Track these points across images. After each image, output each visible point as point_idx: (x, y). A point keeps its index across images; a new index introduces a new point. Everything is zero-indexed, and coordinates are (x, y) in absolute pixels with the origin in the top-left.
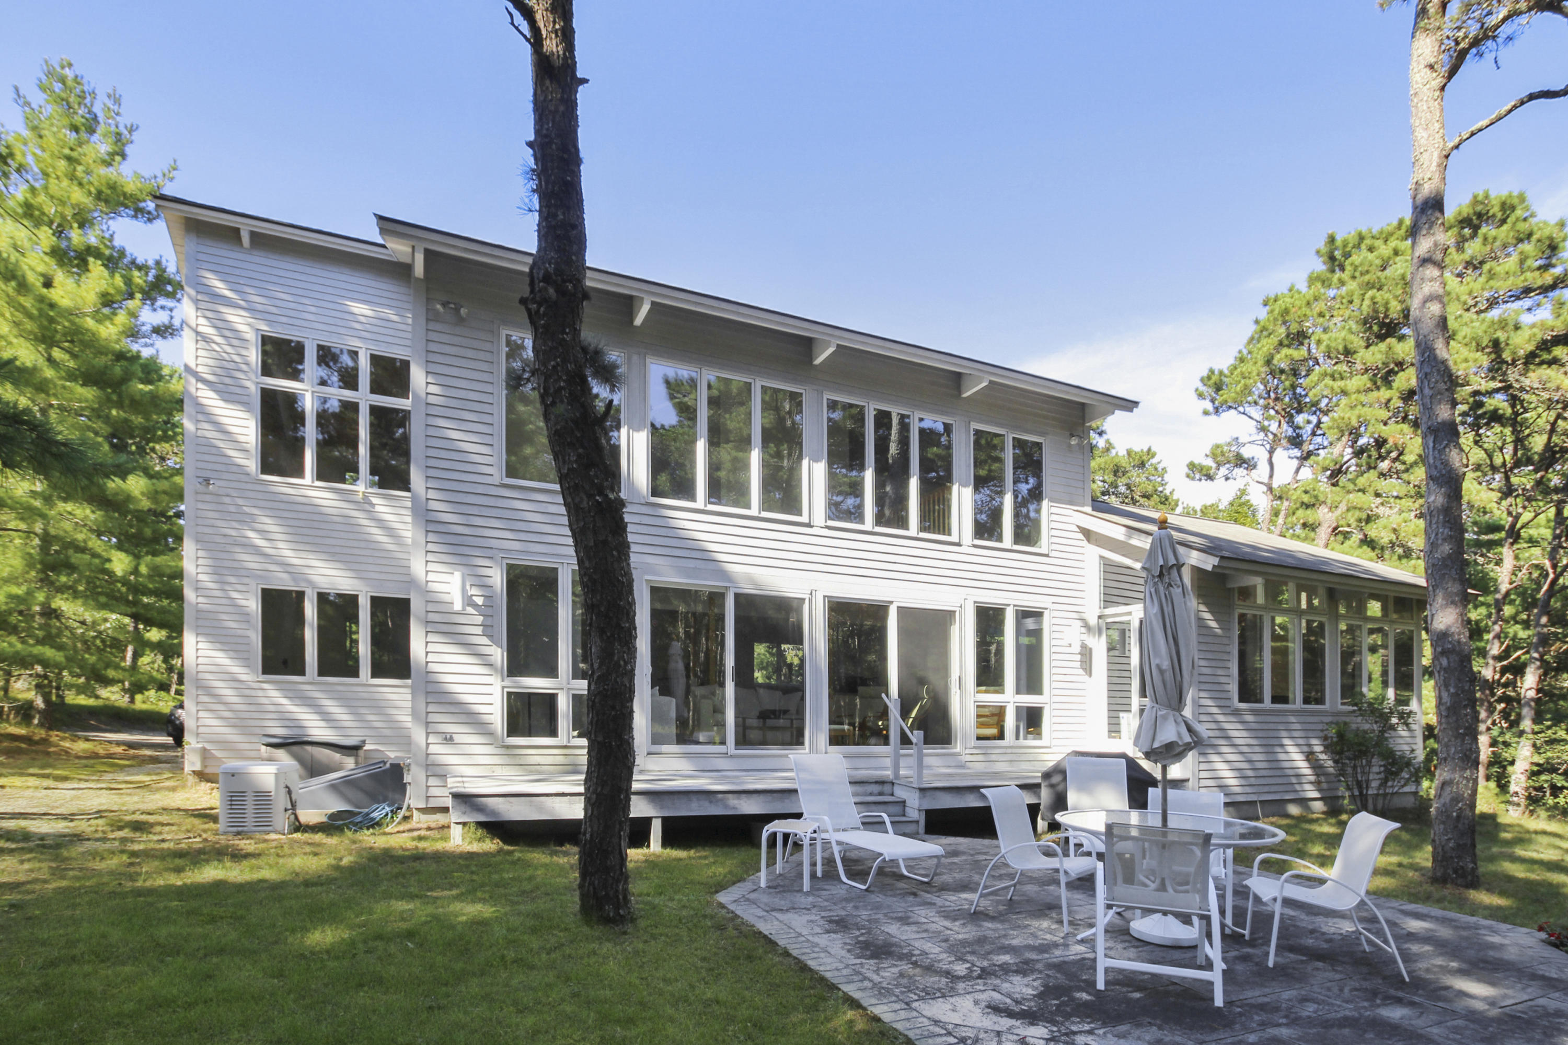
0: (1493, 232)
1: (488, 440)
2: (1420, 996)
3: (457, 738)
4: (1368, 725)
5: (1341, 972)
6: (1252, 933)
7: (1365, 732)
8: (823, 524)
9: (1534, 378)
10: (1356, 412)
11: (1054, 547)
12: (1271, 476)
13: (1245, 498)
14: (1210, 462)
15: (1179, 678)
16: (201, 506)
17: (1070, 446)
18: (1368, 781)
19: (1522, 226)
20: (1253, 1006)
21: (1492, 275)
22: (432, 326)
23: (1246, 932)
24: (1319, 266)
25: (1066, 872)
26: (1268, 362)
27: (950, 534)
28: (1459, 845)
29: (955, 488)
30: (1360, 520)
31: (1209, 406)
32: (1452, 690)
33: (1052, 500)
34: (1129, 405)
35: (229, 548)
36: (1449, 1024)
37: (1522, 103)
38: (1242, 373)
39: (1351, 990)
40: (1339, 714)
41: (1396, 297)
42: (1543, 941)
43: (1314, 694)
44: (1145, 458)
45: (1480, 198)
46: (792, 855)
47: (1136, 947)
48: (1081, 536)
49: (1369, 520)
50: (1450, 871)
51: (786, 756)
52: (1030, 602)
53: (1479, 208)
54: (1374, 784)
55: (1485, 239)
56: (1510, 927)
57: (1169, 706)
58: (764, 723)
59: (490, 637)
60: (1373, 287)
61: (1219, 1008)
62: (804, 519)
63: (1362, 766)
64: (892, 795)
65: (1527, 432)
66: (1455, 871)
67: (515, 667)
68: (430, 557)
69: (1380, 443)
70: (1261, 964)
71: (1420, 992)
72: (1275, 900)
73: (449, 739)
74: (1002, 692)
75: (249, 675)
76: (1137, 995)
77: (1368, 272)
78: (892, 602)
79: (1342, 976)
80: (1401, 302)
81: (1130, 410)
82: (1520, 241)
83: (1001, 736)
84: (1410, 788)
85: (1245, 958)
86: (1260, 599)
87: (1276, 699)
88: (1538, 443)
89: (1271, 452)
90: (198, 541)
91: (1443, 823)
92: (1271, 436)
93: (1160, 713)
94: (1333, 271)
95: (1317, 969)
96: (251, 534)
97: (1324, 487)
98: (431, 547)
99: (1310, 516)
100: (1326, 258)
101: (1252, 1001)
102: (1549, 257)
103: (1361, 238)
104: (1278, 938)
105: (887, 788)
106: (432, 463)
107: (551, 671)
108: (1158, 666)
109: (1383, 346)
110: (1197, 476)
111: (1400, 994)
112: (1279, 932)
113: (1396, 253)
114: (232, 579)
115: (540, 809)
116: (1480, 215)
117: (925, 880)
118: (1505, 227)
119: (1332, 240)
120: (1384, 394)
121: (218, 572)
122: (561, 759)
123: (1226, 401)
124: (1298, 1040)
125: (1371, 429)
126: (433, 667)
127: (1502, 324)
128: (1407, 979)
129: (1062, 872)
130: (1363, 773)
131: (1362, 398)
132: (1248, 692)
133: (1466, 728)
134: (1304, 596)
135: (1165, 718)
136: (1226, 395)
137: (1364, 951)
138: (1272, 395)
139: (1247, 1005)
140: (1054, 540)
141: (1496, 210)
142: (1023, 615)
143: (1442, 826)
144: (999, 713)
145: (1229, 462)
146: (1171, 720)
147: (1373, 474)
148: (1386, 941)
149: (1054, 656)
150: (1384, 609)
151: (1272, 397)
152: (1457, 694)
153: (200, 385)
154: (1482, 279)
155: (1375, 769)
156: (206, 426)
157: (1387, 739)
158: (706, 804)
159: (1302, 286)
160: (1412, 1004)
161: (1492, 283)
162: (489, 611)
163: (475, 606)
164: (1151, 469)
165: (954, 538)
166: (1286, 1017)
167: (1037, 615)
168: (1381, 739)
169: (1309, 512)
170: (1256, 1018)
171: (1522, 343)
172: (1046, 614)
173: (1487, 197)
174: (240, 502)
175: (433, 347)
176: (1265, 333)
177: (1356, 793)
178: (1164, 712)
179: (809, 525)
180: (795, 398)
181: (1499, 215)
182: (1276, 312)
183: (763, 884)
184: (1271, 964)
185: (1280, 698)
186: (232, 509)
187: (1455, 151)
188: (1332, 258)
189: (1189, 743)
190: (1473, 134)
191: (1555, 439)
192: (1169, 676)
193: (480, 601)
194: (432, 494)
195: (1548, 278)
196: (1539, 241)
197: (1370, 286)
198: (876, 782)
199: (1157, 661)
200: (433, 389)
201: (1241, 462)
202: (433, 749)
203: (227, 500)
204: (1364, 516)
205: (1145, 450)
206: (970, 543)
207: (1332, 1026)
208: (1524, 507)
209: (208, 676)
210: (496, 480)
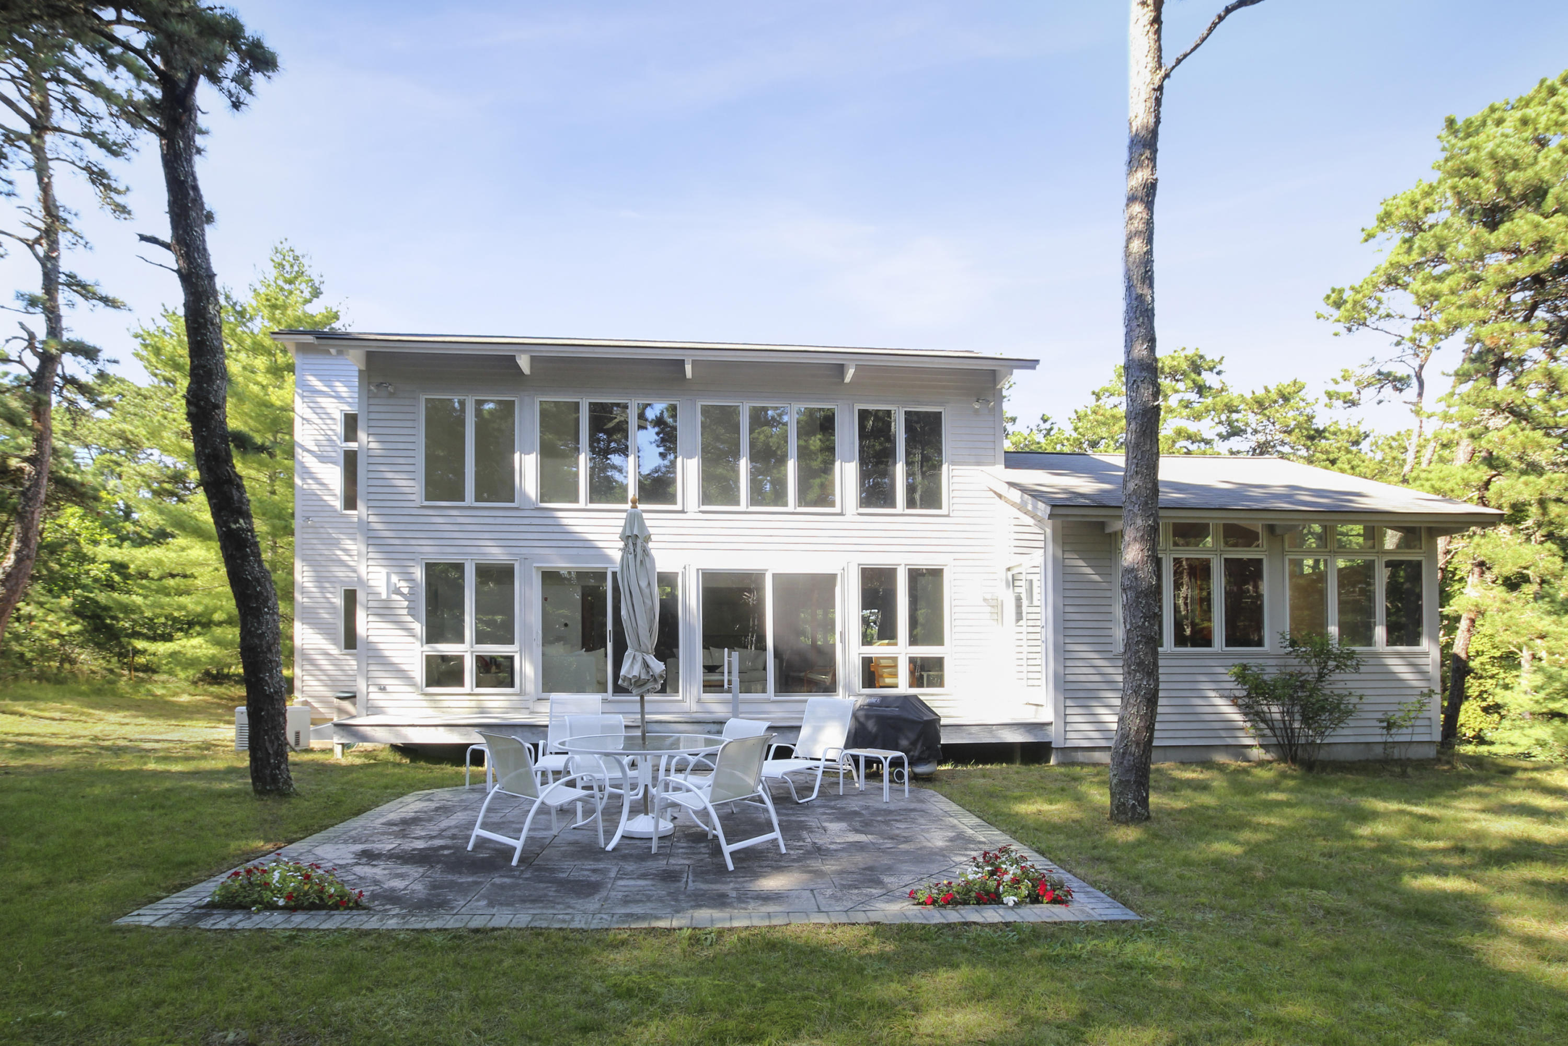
1: (411, 476)
3: (389, 688)
8: (697, 510)
11: (956, 507)
16: (306, 536)
17: (974, 410)
22: (372, 401)
27: (833, 506)
29: (838, 464)
33: (953, 463)
34: (1031, 364)
35: (323, 563)
37: (1221, 18)
51: (664, 702)
52: (927, 561)
59: (412, 616)
62: (679, 506)
67: (433, 635)
68: (370, 562)
73: (383, 689)
74: (894, 644)
75: (334, 650)
78: (766, 570)
81: (1031, 369)
83: (898, 684)
90: (303, 560)
96: (339, 552)
98: (371, 555)
106: (372, 497)
107: (460, 639)
114: (327, 585)
115: (398, 735)
121: (320, 580)
122: (473, 704)
126: (371, 639)
140: (956, 500)
142: (915, 575)
149: (955, 609)
153: (305, 454)
156: (310, 481)
162: (412, 598)
163: (402, 594)
165: (837, 509)
167: (936, 574)
172: (946, 573)
174: (330, 531)
175: (372, 416)
179: (683, 512)
186: (325, 536)
187: (1167, 80)
190: (1179, 61)
193: (406, 591)
194: (372, 518)
200: (372, 445)
202: (371, 696)
203: (322, 530)
206: (855, 512)
209: (312, 652)
210: (418, 504)
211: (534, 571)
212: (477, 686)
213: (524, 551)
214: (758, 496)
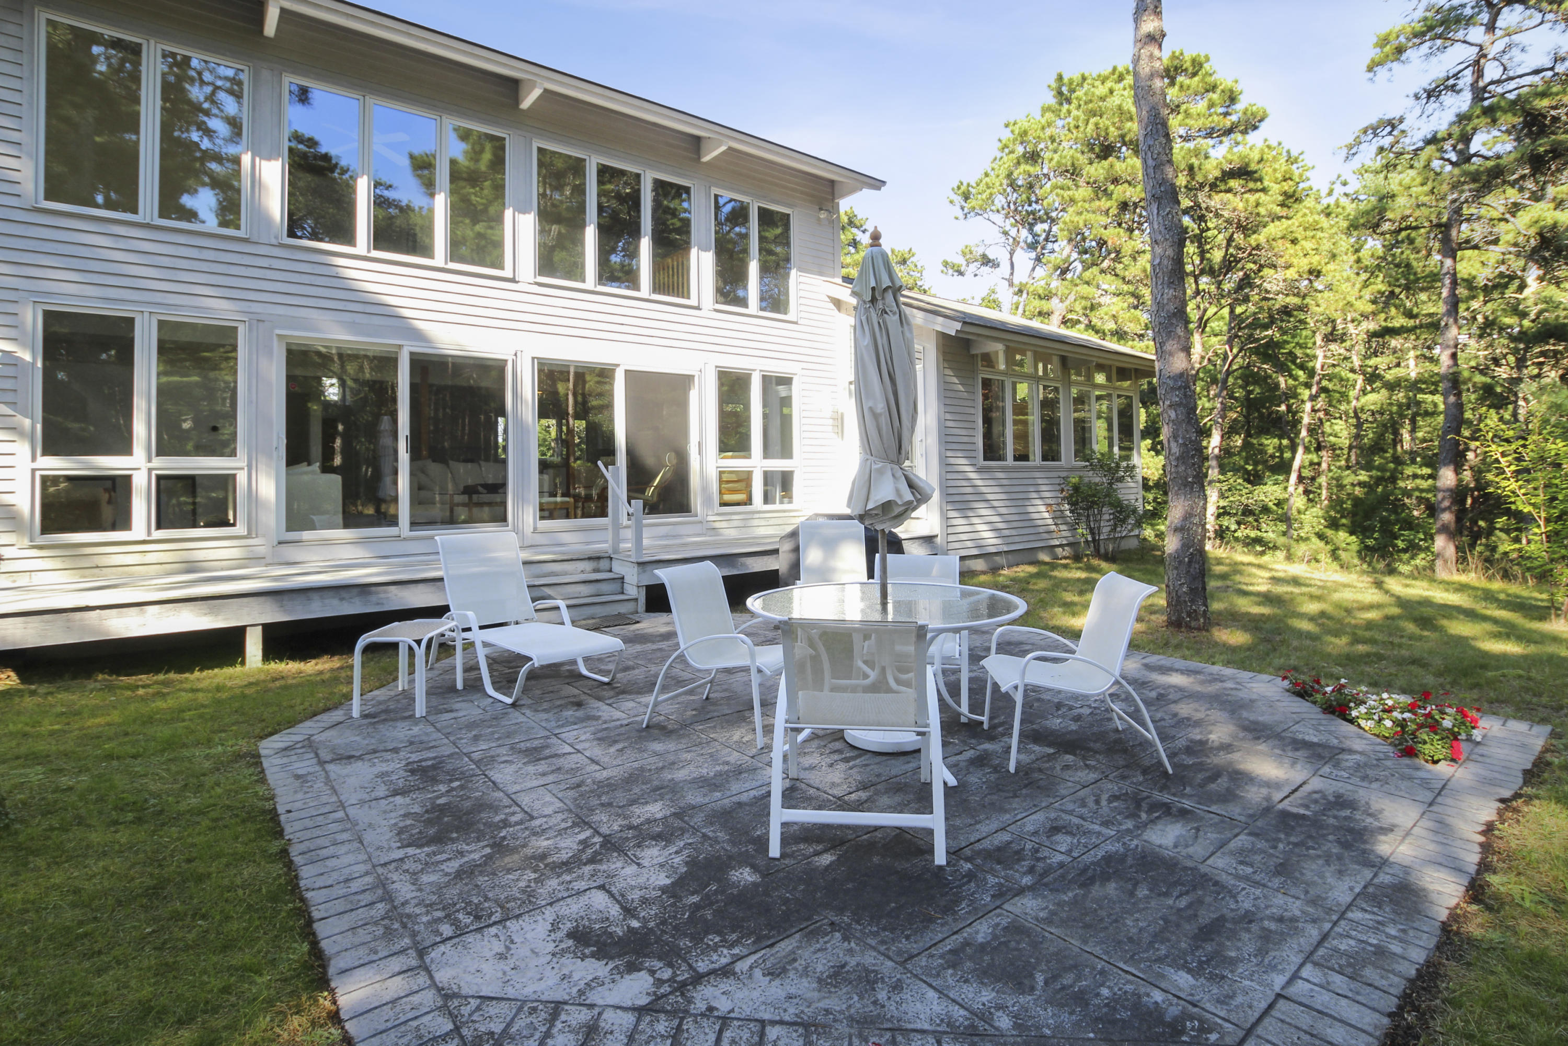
0: (1188, 82)
2: (1190, 796)
4: (1097, 478)
5: (1094, 768)
6: (991, 718)
7: (1097, 484)
8: (532, 280)
9: (1216, 201)
10: (1083, 217)
11: (803, 315)
12: (1012, 274)
13: (993, 297)
14: (960, 261)
15: (896, 423)
17: (819, 219)
18: (1099, 528)
19: (1210, 80)
20: (988, 855)
21: (1187, 114)
23: (985, 719)
24: (1051, 100)
25: (760, 671)
26: (1009, 175)
27: (689, 298)
28: (1191, 590)
29: (694, 252)
30: (1085, 308)
31: (960, 214)
32: (1181, 441)
33: (800, 269)
34: (877, 184)
36: (1232, 845)
38: (987, 184)
39: (1110, 801)
40: (1073, 469)
41: (1114, 124)
42: (1288, 691)
43: (1051, 454)
44: (906, 256)
45: (1177, 54)
46: (438, 659)
47: (846, 760)
48: (831, 306)
49: (1093, 308)
50: (1184, 615)
51: (432, 538)
52: (778, 368)
53: (1176, 62)
54: (1106, 530)
55: (1181, 86)
56: (1251, 674)
57: (887, 458)
58: (470, 498)
59: (18, 405)
60: (1095, 115)
61: (940, 868)
62: (507, 273)
63: (1094, 514)
64: (611, 571)
65: (1208, 247)
66: (1189, 615)
69: (1102, 243)
70: (1000, 769)
71: (1188, 790)
72: (1016, 688)
74: (749, 457)
76: (827, 859)
77: (1091, 101)
78: (618, 365)
79: (1093, 776)
80: (1119, 128)
81: (879, 189)
82: (1208, 91)
83: (749, 501)
84: (1136, 532)
85: (980, 761)
86: (1002, 367)
87: (1016, 458)
88: (1217, 256)
89: (1012, 254)
91: (1176, 568)
92: (1011, 240)
93: (874, 467)
94: (1061, 104)
95: (1067, 767)
97: (1055, 284)
99: (1045, 306)
100: (1054, 93)
101: (986, 844)
102: (1228, 107)
103: (1084, 79)
104: (1022, 722)
105: (604, 564)
107: (123, 447)
108: (871, 409)
109: (1105, 163)
110: (950, 271)
111: (1166, 798)
112: (1023, 713)
113: (1111, 92)
116: (1176, 69)
117: (606, 680)
118: (1196, 79)
119: (1060, 78)
120: (1104, 203)
123: (974, 208)
124: (1049, 921)
125: (1094, 231)
127: (1197, 153)
128: (1170, 771)
129: (753, 672)
130: (1095, 521)
131: (1087, 205)
132: (992, 451)
133: (1194, 477)
134: (1040, 366)
135: (880, 472)
136: (972, 202)
137: (1117, 730)
138: (1012, 207)
139: (979, 853)
140: (802, 308)
141: (1188, 65)
142: (769, 381)
143: (1175, 572)
144: (745, 479)
145: (976, 261)
146: (889, 474)
147: (1095, 270)
148: (1143, 724)
149: (804, 421)
150: (1109, 379)
151: (1012, 211)
152: (1184, 444)
154: (1180, 117)
155: (1106, 517)
157: (1115, 490)
158: (335, 602)
159: (1037, 114)
160: (1184, 814)
161: (1188, 121)
164: (912, 266)
165: (693, 301)
166: (1031, 870)
167: (786, 381)
168: (1110, 492)
169: (1044, 302)
170: (992, 880)
171: (1211, 170)
172: (795, 382)
173: (1182, 54)
176: (1007, 151)
177: (1090, 538)
178: (881, 465)
179: (513, 280)
180: (499, 145)
181: (1190, 70)
182: (1017, 132)
183: (356, 713)
184: (1012, 769)
185: (1022, 457)
188: (1060, 93)
189: (910, 502)
191: (1231, 250)
192: (884, 420)
195: (1227, 122)
196: (1223, 91)
197: (1093, 113)
198: (590, 559)
199: (870, 404)
201: (986, 261)
204: (1089, 304)
205: (907, 250)
206: (711, 307)
207: (1092, 880)
208: (1210, 303)
210: (29, 203)
211: (275, 339)
212: (159, 526)
213: (256, 308)
214: (608, 274)
